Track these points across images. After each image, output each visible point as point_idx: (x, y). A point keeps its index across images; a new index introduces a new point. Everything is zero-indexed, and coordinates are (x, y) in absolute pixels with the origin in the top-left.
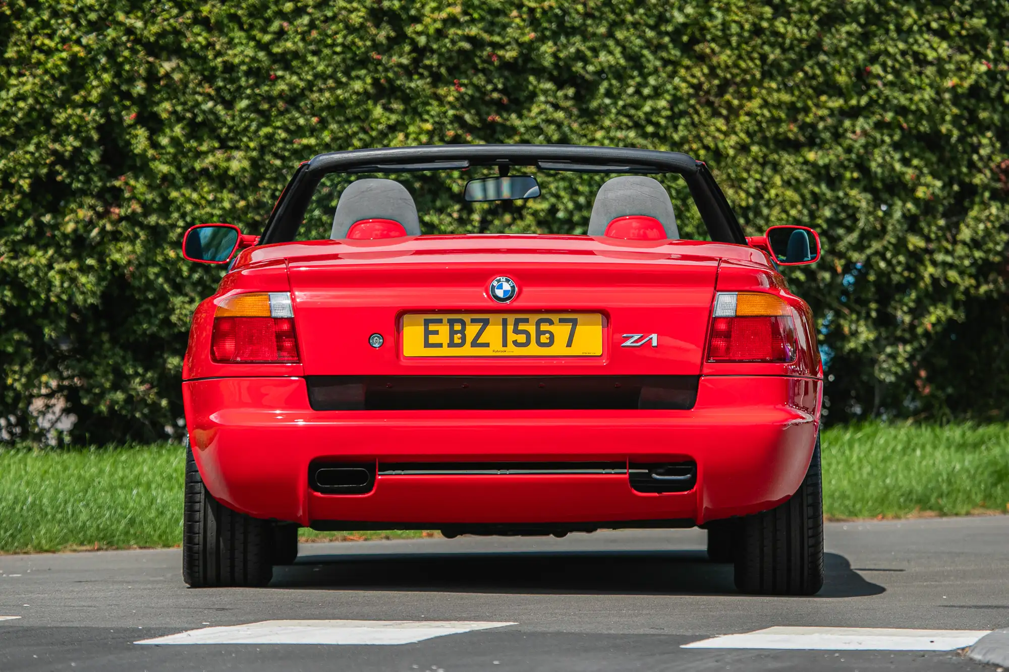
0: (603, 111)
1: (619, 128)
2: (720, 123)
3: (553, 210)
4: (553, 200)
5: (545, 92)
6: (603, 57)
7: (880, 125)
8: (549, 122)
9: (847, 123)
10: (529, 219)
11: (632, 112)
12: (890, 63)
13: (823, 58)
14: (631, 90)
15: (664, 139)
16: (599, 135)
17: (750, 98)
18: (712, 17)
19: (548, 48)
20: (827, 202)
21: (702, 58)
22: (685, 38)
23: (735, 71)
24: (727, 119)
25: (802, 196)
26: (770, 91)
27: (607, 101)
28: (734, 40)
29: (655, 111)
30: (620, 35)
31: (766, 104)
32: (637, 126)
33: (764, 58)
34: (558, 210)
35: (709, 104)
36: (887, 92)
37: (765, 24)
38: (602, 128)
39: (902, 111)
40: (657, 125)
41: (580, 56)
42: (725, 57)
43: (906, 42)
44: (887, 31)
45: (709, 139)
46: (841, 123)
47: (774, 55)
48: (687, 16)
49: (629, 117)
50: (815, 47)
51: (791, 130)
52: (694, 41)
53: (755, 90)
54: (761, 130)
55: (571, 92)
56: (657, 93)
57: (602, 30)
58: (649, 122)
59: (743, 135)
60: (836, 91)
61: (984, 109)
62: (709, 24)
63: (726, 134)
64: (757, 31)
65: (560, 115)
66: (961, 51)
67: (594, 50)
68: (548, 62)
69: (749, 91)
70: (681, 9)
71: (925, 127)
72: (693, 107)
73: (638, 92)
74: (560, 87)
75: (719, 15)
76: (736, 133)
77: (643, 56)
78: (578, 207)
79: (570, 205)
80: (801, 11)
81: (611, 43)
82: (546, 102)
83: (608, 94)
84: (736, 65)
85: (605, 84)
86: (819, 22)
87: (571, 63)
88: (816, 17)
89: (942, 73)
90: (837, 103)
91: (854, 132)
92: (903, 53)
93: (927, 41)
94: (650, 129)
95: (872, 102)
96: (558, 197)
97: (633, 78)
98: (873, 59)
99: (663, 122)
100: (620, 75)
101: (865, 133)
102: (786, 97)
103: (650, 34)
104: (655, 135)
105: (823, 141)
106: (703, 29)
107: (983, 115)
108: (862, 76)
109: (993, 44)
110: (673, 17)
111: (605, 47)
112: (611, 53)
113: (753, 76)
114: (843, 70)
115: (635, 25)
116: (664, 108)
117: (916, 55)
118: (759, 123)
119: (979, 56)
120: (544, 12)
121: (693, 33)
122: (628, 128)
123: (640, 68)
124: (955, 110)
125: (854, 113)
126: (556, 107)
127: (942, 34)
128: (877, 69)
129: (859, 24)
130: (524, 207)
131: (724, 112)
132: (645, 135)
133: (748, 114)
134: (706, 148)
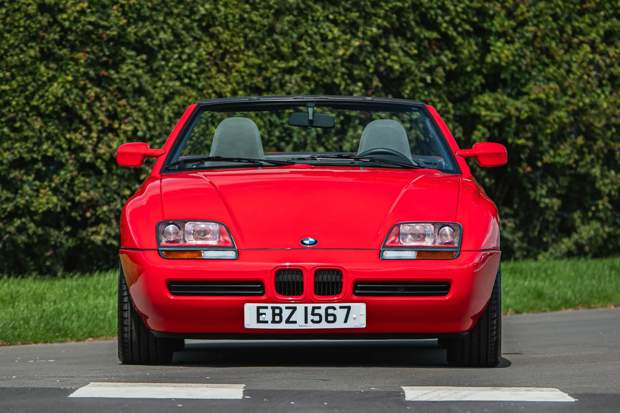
0: (160, 69)
1: (171, 79)
2: (222, 77)
3: (135, 131)
4: (135, 124)
5: (131, 57)
6: (162, 35)
7: (304, 78)
8: (134, 76)
9: (287, 77)
10: (122, 137)
11: (176, 69)
12: (309, 40)
13: (276, 36)
14: (176, 56)
15: (193, 87)
16: (160, 84)
17: (238, 61)
18: (218, 10)
19: (131, 29)
20: (276, 126)
21: (213, 36)
22: (204, 24)
23: (231, 44)
24: (226, 74)
25: (264, 122)
26: (249, 57)
27: (163, 63)
28: (231, 25)
29: (189, 69)
30: (171, 21)
31: (246, 65)
32: (179, 78)
33: (245, 36)
34: (138, 131)
35: (216, 65)
36: (308, 58)
37: (246, 16)
38: (160, 79)
39: (316, 70)
40: (190, 78)
41: (148, 35)
42: (226, 36)
43: (317, 27)
44: (307, 20)
45: (216, 87)
46: (283, 76)
47: (251, 34)
48: (206, 10)
49: (175, 73)
50: (271, 30)
51: (258, 81)
52: (209, 26)
53: (241, 56)
54: (244, 81)
55: (144, 57)
56: (190, 58)
57: (161, 18)
58: (186, 76)
59: (235, 84)
60: (282, 57)
61: (357, 69)
62: (217, 15)
63: (225, 84)
64: (242, 20)
65: (140, 71)
66: (345, 33)
67: (156, 30)
68: (132, 38)
69: (238, 57)
70: (203, 5)
71: (327, 80)
72: (207, 66)
73: (180, 58)
74: (139, 53)
75: (222, 9)
76: (230, 83)
77: (182, 35)
78: (149, 129)
79: (144, 128)
80: (265, 8)
81: (165, 26)
82: (132, 64)
83: (164, 58)
84: (232, 41)
85: (162, 52)
86: (274, 15)
87: (143, 39)
88: (273, 11)
89: (336, 47)
90: (283, 65)
91: (291, 83)
92: (316, 34)
93: (328, 26)
94: (186, 81)
95: (300, 64)
96: (138, 122)
97: (177, 48)
98: (300, 38)
99: (194, 76)
100: (170, 46)
101: (297, 84)
102: (257, 61)
103: (187, 21)
104: (189, 84)
105: (275, 89)
106: (214, 18)
107: (356, 72)
108: (295, 48)
109: (361, 29)
110: (199, 10)
111: (163, 29)
112: (165, 32)
113: (240, 48)
114: (285, 44)
115: (178, 15)
116: (194, 68)
117: (322, 35)
118: (243, 77)
119: (354, 36)
120: (130, 7)
121: (208, 21)
122: (175, 80)
123: (181, 42)
124: (343, 70)
125: (290, 71)
126: (137, 67)
127: (335, 22)
128: (303, 44)
129: (294, 16)
130: (119, 128)
131: (225, 70)
132: (183, 84)
133: (237, 71)
134: (215, 92)
